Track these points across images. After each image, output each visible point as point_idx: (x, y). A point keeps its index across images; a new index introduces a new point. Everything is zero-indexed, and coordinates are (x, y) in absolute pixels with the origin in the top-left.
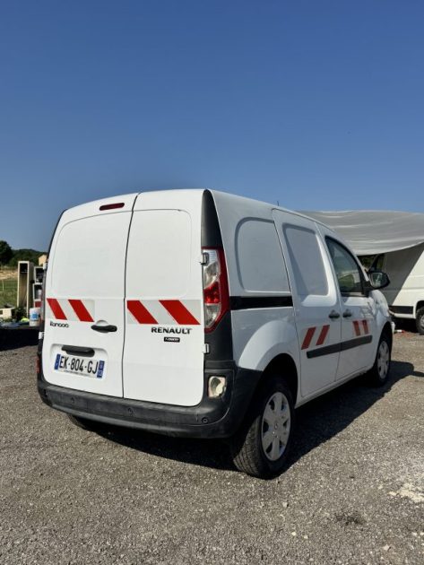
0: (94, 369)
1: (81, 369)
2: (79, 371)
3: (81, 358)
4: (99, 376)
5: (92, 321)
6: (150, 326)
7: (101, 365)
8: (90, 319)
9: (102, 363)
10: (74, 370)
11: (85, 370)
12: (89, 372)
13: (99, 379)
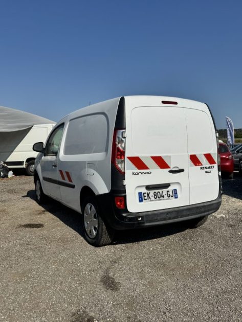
0: (171, 194)
1: (163, 197)
2: (161, 198)
3: (160, 191)
4: (176, 197)
5: (169, 167)
6: (200, 167)
7: (175, 191)
8: (167, 167)
9: (175, 190)
10: (158, 198)
11: (166, 197)
12: (169, 197)
13: (176, 199)
